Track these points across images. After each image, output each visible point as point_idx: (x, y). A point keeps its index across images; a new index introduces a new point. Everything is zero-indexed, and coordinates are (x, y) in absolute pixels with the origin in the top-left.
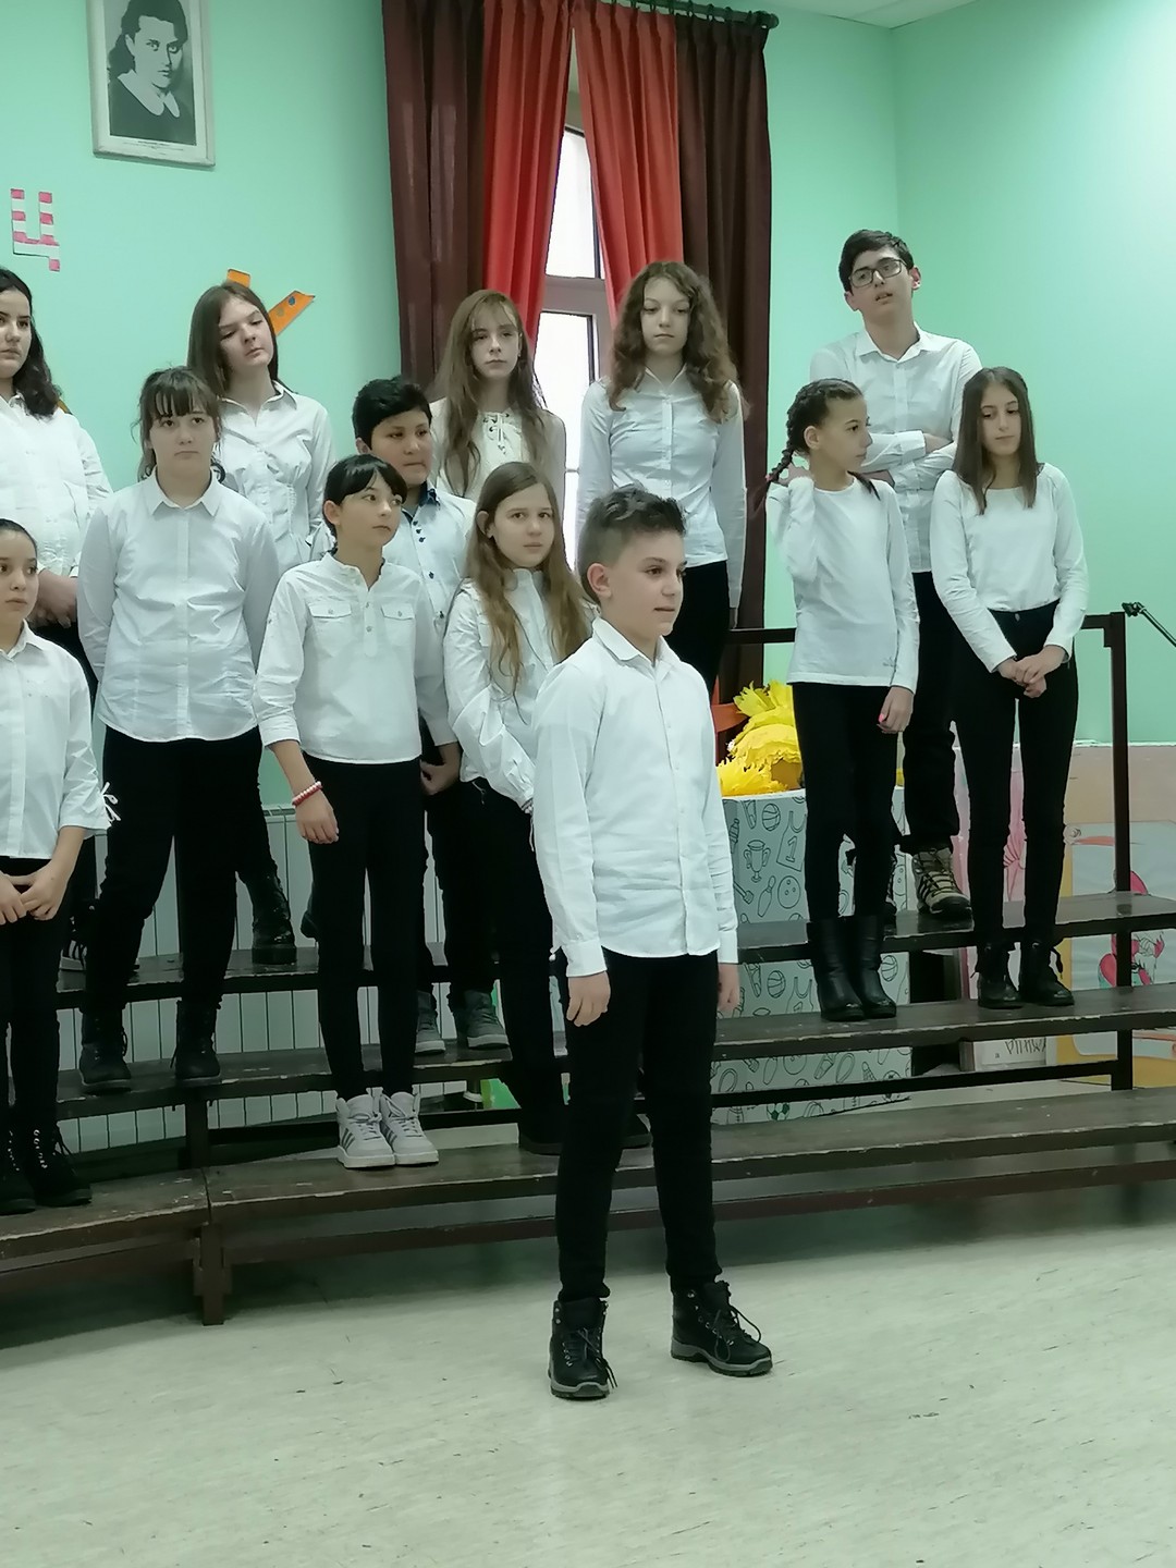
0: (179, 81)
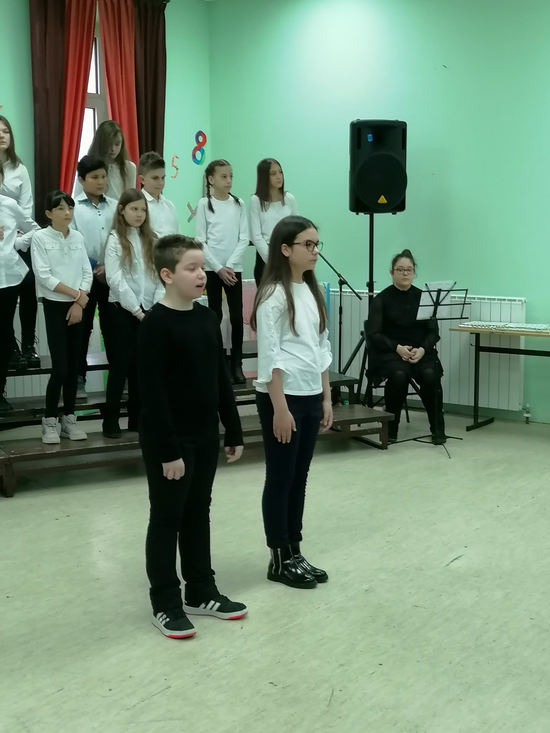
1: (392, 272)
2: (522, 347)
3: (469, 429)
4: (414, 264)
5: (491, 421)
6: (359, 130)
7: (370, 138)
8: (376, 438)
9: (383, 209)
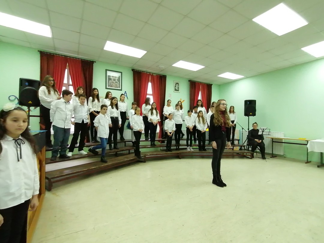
0: (178, 88)
1: (253, 126)
2: (283, 142)
3: (271, 157)
4: (257, 125)
5: (276, 156)
6: (246, 102)
7: (248, 103)
8: (249, 157)
9: (251, 115)
